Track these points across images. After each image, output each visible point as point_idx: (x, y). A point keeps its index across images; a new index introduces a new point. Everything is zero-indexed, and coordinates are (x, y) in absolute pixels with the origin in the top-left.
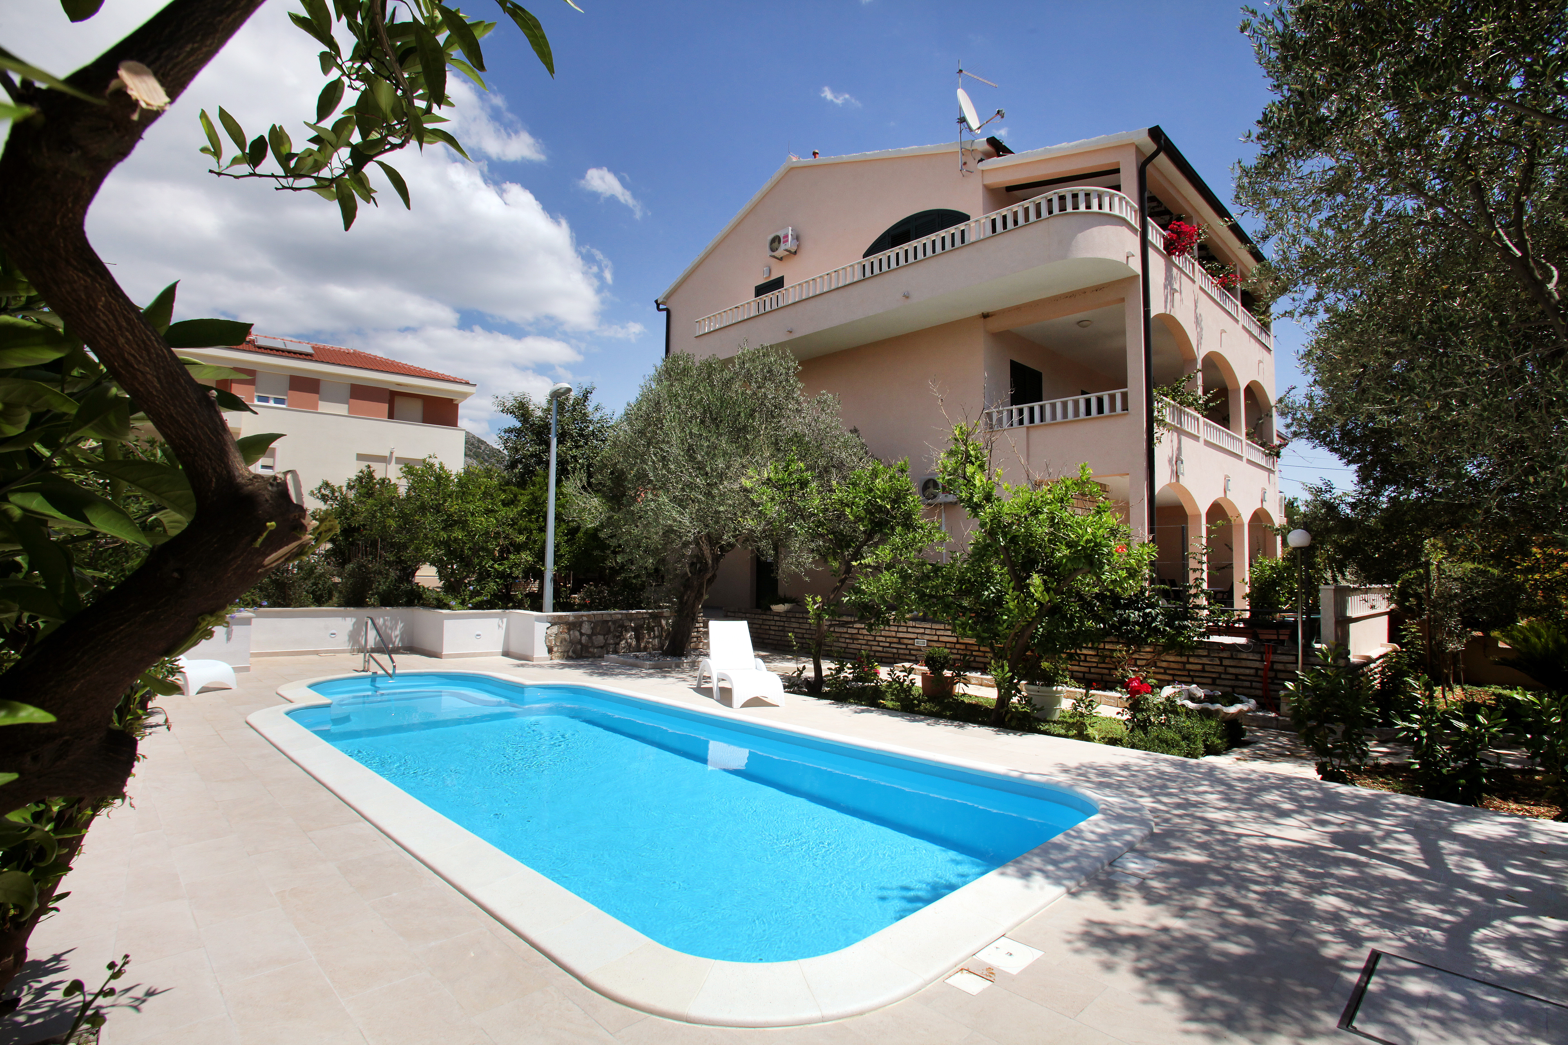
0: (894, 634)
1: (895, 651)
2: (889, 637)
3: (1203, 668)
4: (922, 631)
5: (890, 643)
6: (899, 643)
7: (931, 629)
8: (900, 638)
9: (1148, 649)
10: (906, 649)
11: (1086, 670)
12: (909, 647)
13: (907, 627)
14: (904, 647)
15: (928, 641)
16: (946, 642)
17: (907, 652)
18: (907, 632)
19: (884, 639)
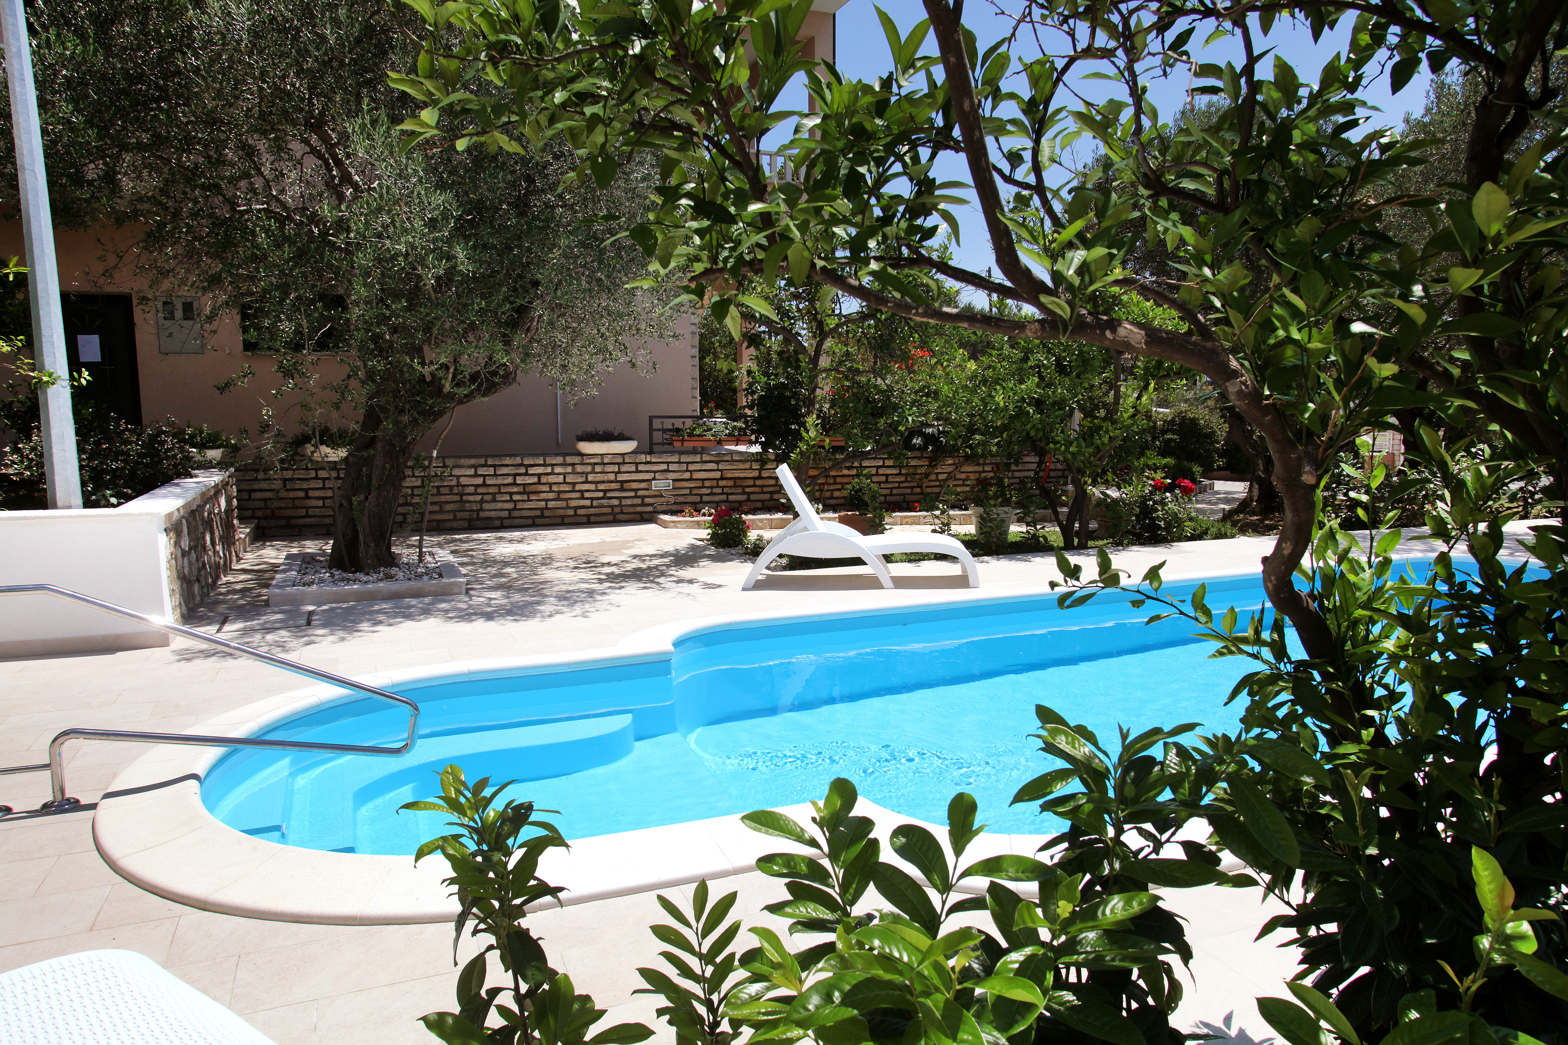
0: (612, 477)
1: (616, 502)
2: (603, 482)
4: (664, 467)
5: (605, 491)
6: (622, 489)
7: (679, 462)
8: (623, 482)
9: (950, 462)
10: (636, 497)
11: (888, 492)
12: (640, 493)
13: (637, 464)
14: (633, 494)
15: (674, 480)
16: (703, 480)
17: (639, 501)
18: (637, 471)
19: (592, 487)
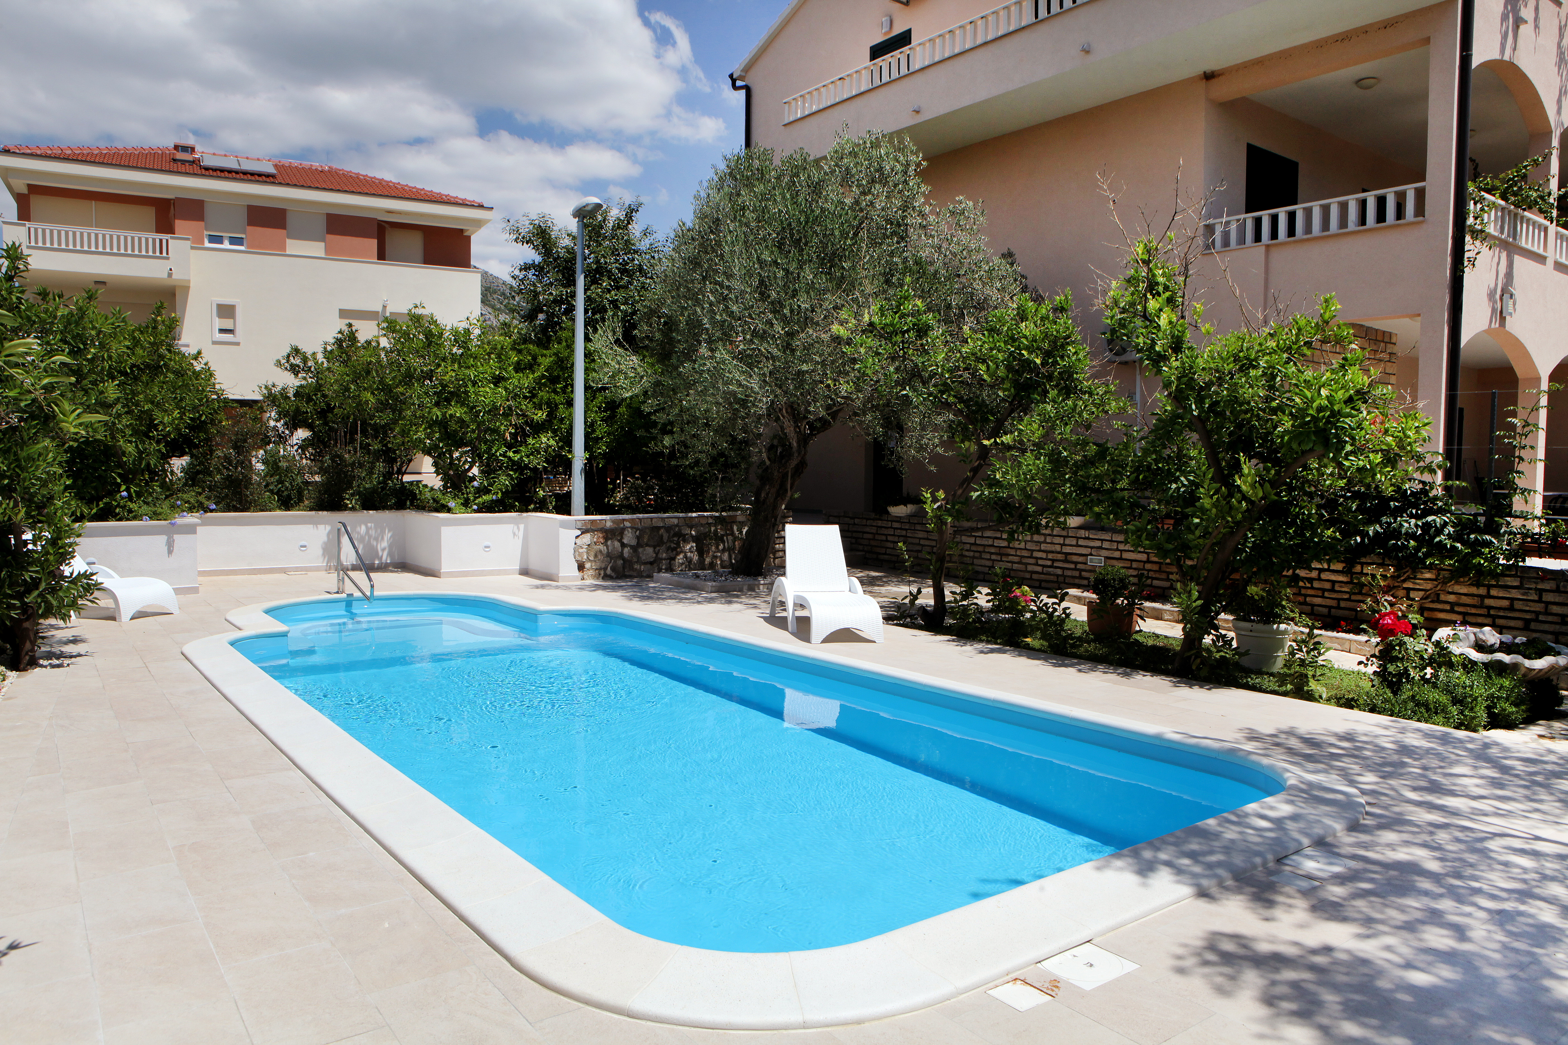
0: (1058, 548)
1: (1059, 572)
2: (1052, 552)
3: (1512, 605)
4: (1098, 544)
5: (1053, 561)
6: (1066, 561)
7: (1111, 541)
8: (1067, 554)
9: (1428, 575)
10: (1075, 569)
11: (1333, 603)
12: (1079, 566)
13: (1078, 538)
14: (1072, 566)
15: (1107, 558)
16: (1132, 561)
17: (1077, 574)
18: (1078, 546)
19: (1044, 555)
